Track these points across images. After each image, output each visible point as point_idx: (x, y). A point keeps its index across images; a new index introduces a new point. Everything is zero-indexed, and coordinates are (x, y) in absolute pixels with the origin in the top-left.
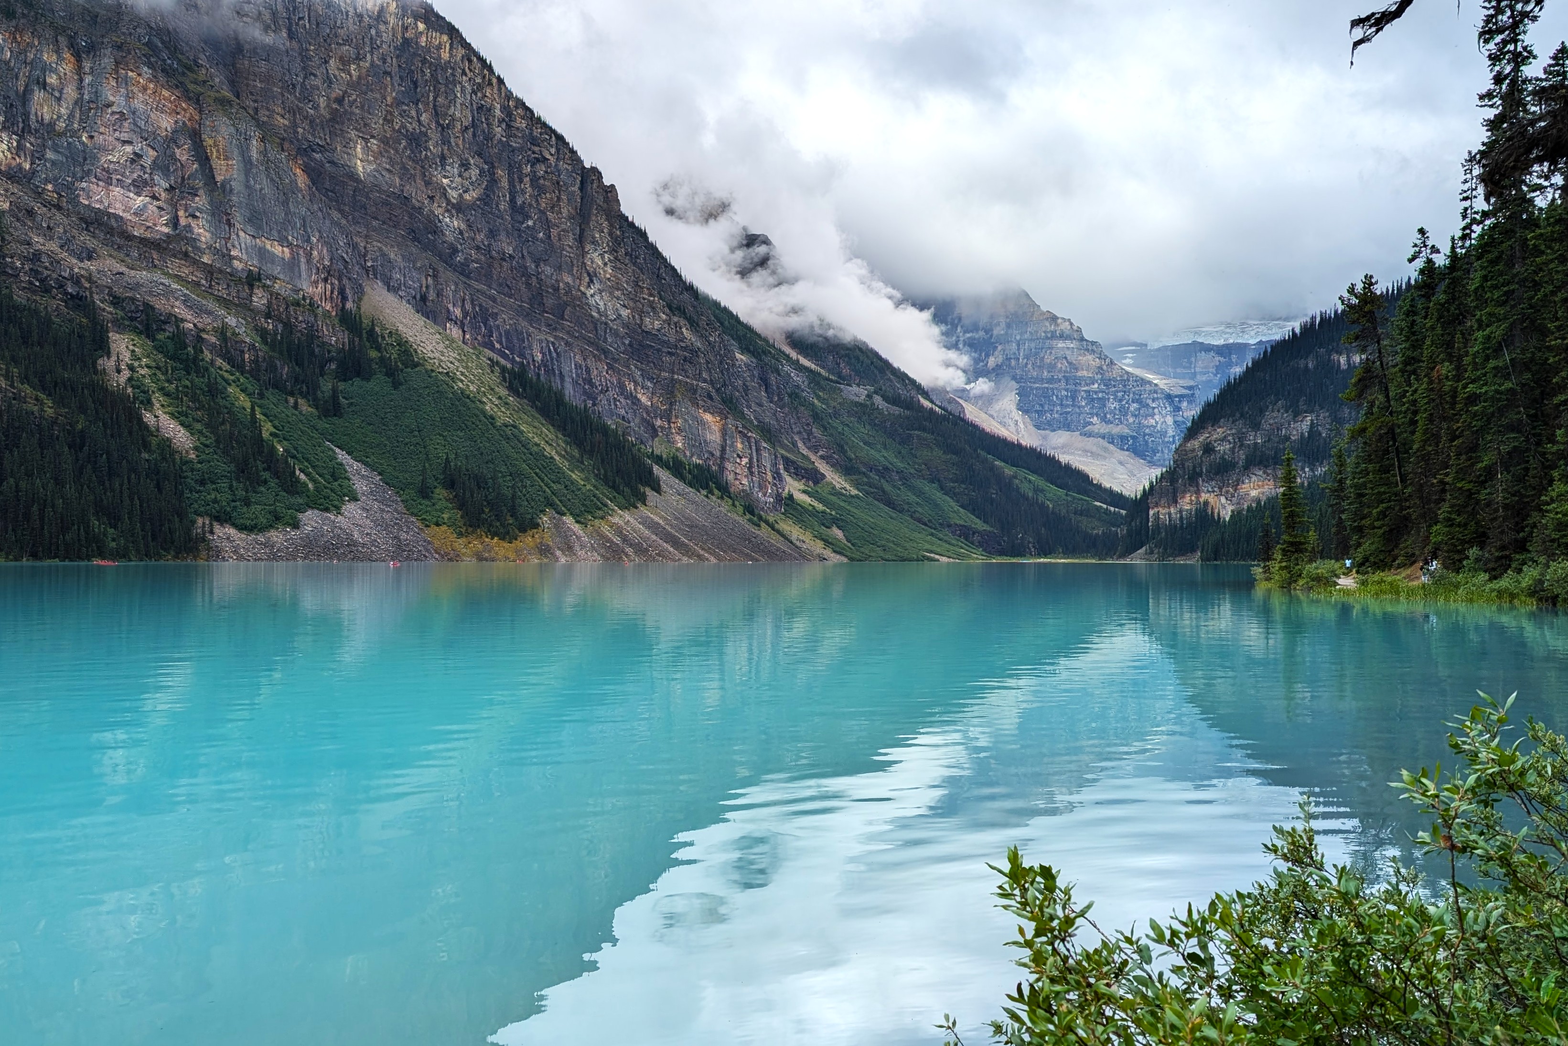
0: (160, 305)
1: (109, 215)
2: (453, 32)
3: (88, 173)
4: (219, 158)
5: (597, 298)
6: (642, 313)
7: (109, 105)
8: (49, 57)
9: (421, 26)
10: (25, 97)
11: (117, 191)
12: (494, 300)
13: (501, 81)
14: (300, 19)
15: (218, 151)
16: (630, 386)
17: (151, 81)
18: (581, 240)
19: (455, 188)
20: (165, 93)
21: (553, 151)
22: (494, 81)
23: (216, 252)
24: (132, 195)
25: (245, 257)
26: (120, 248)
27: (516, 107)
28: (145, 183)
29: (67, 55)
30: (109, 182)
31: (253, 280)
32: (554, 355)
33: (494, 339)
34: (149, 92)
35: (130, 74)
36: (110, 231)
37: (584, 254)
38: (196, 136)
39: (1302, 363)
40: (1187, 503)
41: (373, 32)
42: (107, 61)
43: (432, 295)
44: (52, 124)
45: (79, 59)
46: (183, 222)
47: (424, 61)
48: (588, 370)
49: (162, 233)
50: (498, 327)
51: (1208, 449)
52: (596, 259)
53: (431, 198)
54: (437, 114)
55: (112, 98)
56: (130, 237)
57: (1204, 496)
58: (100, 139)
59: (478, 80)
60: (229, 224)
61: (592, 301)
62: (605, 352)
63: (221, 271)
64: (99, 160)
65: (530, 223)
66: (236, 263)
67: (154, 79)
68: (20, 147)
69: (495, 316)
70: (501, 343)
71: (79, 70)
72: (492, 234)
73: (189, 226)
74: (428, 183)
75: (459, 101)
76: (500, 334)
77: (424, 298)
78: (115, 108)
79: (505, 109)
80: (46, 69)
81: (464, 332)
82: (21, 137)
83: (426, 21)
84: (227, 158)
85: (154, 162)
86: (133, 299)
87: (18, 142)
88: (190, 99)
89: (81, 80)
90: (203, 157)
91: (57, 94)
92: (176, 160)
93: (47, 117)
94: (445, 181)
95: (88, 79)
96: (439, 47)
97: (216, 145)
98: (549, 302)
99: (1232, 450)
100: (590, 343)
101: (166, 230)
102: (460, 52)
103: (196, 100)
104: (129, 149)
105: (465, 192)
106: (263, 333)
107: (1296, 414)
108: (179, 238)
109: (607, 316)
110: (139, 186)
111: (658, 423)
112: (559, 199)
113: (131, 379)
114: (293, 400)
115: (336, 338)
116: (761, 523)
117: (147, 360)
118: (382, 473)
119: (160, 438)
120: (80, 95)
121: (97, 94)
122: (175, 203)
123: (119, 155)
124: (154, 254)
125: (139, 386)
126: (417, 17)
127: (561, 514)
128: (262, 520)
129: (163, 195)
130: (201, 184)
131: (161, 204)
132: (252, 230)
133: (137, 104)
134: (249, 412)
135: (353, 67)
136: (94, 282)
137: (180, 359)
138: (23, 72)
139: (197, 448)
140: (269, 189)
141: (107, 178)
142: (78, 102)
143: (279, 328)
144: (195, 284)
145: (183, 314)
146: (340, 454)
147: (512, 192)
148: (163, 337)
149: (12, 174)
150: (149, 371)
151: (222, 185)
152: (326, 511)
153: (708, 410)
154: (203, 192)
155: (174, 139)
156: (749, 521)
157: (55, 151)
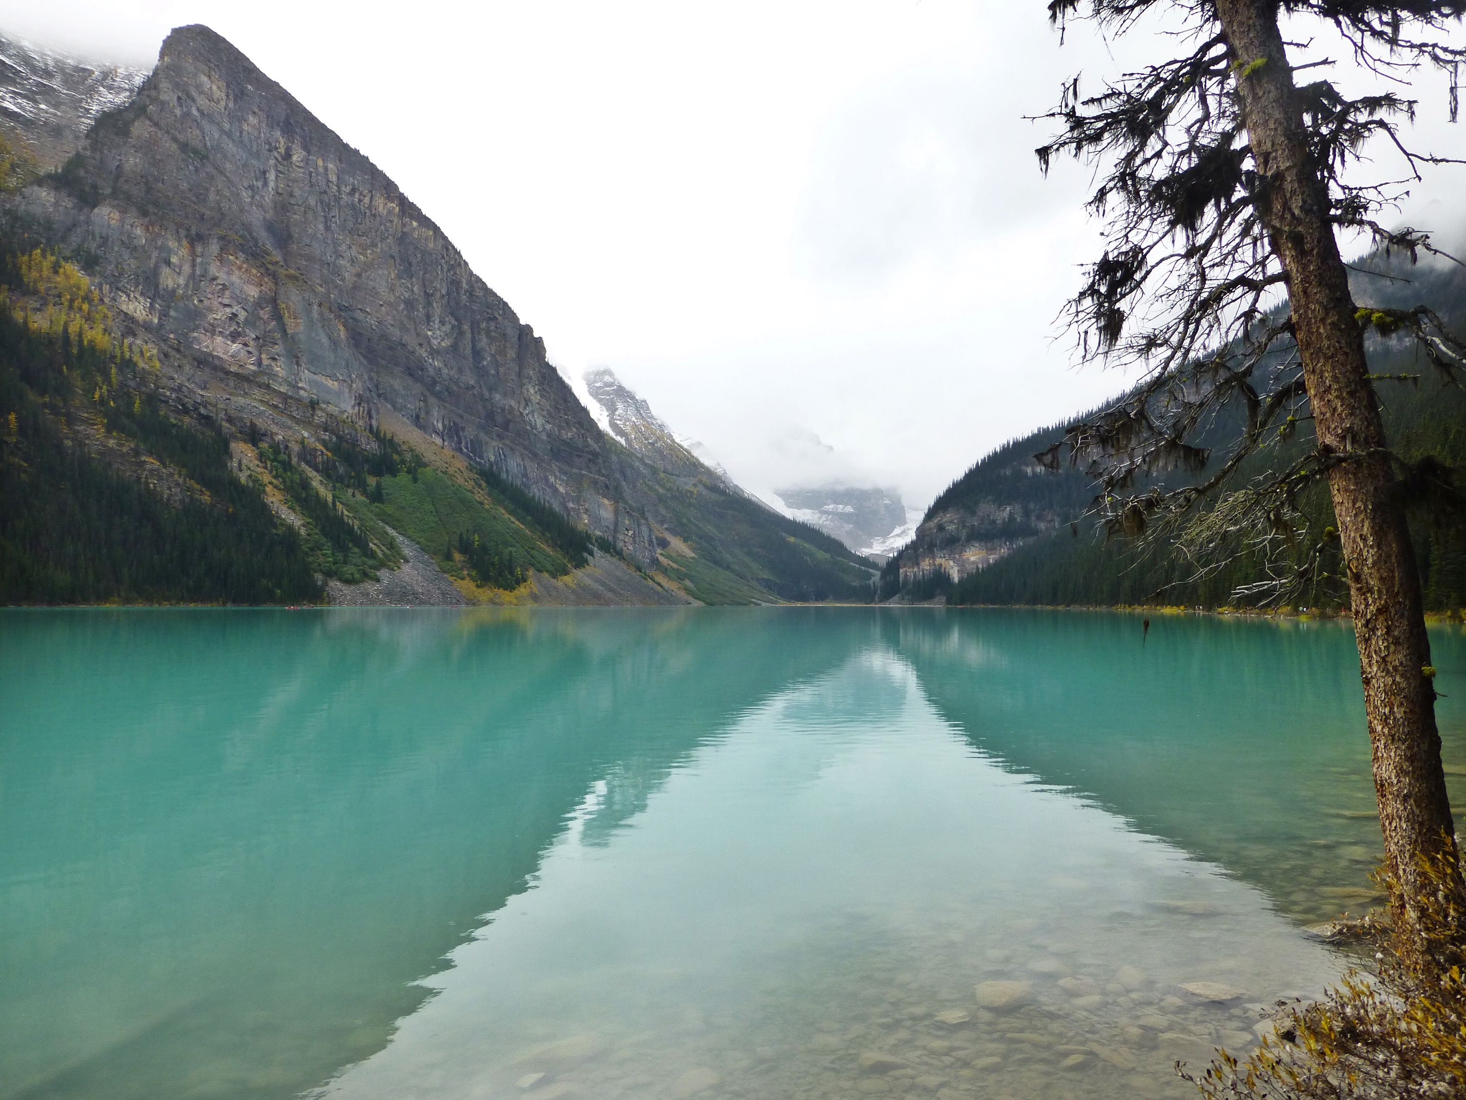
0: (259, 422)
1: (213, 357)
2: (436, 229)
3: (197, 327)
4: (290, 318)
5: (530, 417)
6: (560, 428)
7: (215, 279)
8: (172, 244)
9: (415, 224)
10: (156, 273)
11: (219, 339)
12: (461, 417)
13: (466, 263)
14: (333, 217)
15: (289, 312)
16: (552, 479)
17: (244, 262)
18: (519, 374)
19: (436, 338)
20: (254, 271)
21: (501, 312)
22: (462, 263)
23: (289, 384)
24: (229, 342)
25: (308, 388)
26: (221, 380)
27: (477, 282)
28: (239, 334)
29: (185, 243)
30: (213, 333)
31: (313, 405)
32: (503, 457)
33: (463, 445)
34: (243, 270)
35: (231, 257)
36: (215, 368)
37: (522, 385)
38: (274, 302)
39: (1002, 472)
40: (926, 565)
41: (383, 227)
42: (214, 248)
43: (423, 415)
44: (174, 291)
45: (192, 245)
46: (265, 362)
47: (416, 248)
48: (525, 468)
49: (250, 369)
50: (466, 438)
51: (941, 528)
52: (531, 391)
53: (421, 345)
54: (424, 286)
55: (217, 274)
56: (228, 373)
57: (938, 561)
58: (206, 303)
59: (452, 262)
60: (298, 364)
61: (527, 419)
62: (535, 455)
63: (291, 398)
64: (206, 317)
65: (485, 363)
66: (302, 392)
67: (247, 260)
68: (152, 306)
69: (463, 429)
70: (467, 448)
71: (193, 254)
72: (460, 370)
73: (270, 365)
74: (418, 335)
75: (440, 277)
76: (467, 443)
77: (418, 417)
78: (219, 281)
79: (469, 282)
80: (169, 251)
81: (444, 440)
82: (153, 300)
83: (417, 220)
84: (296, 318)
85: (246, 319)
86: (241, 419)
87: (151, 304)
88: (269, 275)
89: (194, 260)
90: (277, 316)
91: (178, 270)
92: (260, 318)
93: (170, 286)
94: (429, 333)
95: (199, 260)
96: (426, 239)
97: (288, 308)
98: (499, 419)
99: (957, 528)
100: (525, 448)
101: (253, 368)
102: (440, 242)
103: (274, 276)
104: (228, 310)
105: (442, 340)
106: (324, 443)
107: (1000, 506)
108: (262, 373)
109: (536, 429)
110: (234, 336)
111: (571, 505)
112: (505, 347)
113: (250, 476)
114: (350, 491)
115: (370, 446)
116: (646, 577)
117: (257, 462)
118: (418, 543)
119: (279, 517)
120: (194, 271)
121: (206, 271)
122: (260, 349)
123: (221, 315)
124: (246, 385)
125: (256, 481)
126: (412, 217)
127: (540, 571)
128: (357, 576)
129: (252, 343)
130: (278, 335)
131: (250, 349)
132: (313, 369)
133: (235, 279)
134: (330, 499)
135: (369, 252)
136: (215, 406)
137: (279, 462)
138: (155, 254)
139: (304, 526)
140: (325, 340)
141: (212, 330)
142: (192, 276)
143: (334, 439)
144: (276, 407)
145: (275, 429)
146: (390, 530)
147: (473, 340)
148: (264, 445)
149: (147, 327)
150: (259, 470)
151: (292, 337)
152: (393, 570)
153: (605, 496)
154: (279, 342)
155: (259, 304)
156: (640, 576)
157: (176, 311)
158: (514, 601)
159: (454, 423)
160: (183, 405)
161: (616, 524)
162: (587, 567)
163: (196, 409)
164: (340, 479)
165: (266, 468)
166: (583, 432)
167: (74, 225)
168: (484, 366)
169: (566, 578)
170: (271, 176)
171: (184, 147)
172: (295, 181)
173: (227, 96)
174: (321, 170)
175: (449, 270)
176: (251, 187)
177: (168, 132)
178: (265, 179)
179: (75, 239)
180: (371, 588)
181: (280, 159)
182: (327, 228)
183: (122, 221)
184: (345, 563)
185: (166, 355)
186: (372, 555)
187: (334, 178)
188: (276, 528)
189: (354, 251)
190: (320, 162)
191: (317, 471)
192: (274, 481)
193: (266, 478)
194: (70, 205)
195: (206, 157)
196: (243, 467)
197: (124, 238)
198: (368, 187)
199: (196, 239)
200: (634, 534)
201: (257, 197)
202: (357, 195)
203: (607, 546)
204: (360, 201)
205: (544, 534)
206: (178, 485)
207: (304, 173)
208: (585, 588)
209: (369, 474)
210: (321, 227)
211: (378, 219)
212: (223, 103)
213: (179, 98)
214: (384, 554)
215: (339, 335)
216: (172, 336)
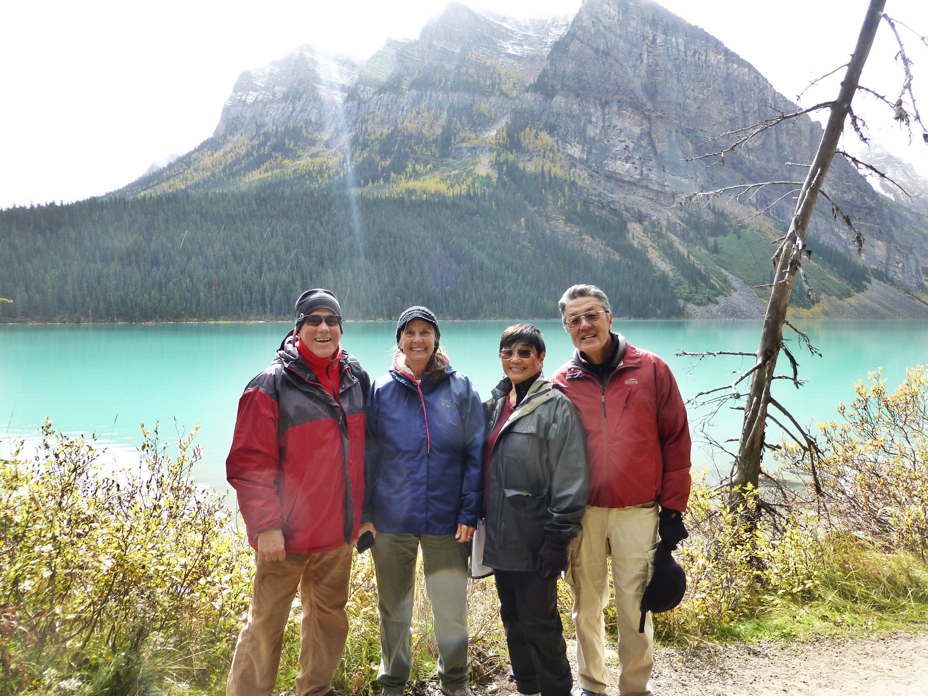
0: (643, 210)
1: (616, 173)
2: (750, 66)
3: (607, 157)
4: (659, 143)
6: (843, 192)
7: (616, 126)
8: (592, 110)
9: (735, 66)
10: (584, 129)
11: (619, 162)
12: (769, 192)
13: (771, 86)
14: (682, 73)
15: (658, 140)
17: (631, 113)
20: (637, 118)
22: (769, 86)
23: (659, 184)
24: (624, 164)
25: (670, 185)
26: (621, 187)
27: (779, 97)
28: (630, 158)
29: (599, 108)
31: (674, 194)
33: (770, 211)
34: (631, 118)
35: (624, 112)
36: (617, 180)
38: (649, 134)
41: (714, 73)
42: (615, 108)
44: (594, 138)
45: (603, 108)
46: (645, 172)
47: (737, 82)
49: (636, 178)
54: (743, 107)
55: (617, 124)
56: (624, 182)
58: (611, 142)
59: (761, 87)
60: (664, 171)
63: (660, 192)
64: (611, 150)
65: (786, 153)
66: (667, 188)
67: (633, 112)
68: (583, 149)
69: (770, 200)
70: (773, 213)
71: (604, 114)
72: (768, 161)
73: (648, 174)
75: (753, 99)
76: (773, 209)
78: (618, 128)
79: (774, 98)
80: (591, 115)
81: (757, 209)
82: (583, 145)
83: (737, 63)
84: (662, 142)
85: (634, 148)
86: (633, 209)
88: (646, 118)
89: (604, 118)
90: (651, 143)
91: (596, 125)
92: (641, 146)
95: (607, 117)
97: (657, 137)
101: (638, 177)
102: (753, 75)
103: (649, 118)
104: (623, 144)
106: (681, 219)
108: (643, 179)
110: (627, 159)
112: (800, 139)
113: (639, 242)
114: (698, 247)
115: (709, 217)
116: (914, 297)
117: (643, 234)
118: (742, 279)
119: (657, 267)
120: (604, 124)
121: (611, 123)
122: (642, 165)
123: (620, 147)
124: (634, 188)
125: (642, 245)
126: (733, 62)
127: (830, 295)
128: (704, 301)
129: (637, 162)
130: (652, 155)
131: (636, 166)
132: (673, 173)
133: (627, 124)
134: (686, 254)
135: (705, 91)
136: (618, 202)
137: (655, 232)
138: (583, 118)
139: (671, 271)
140: (680, 153)
141: (615, 158)
142: (603, 127)
143: (687, 215)
144: (651, 199)
145: (652, 213)
146: (723, 271)
147: (777, 139)
148: (646, 223)
149: (581, 161)
150: (644, 238)
151: (661, 155)
152: (726, 296)
153: (879, 239)
154: (653, 159)
155: (640, 138)
156: (909, 297)
157: (596, 149)
158: (811, 316)
159: (764, 197)
160: (602, 204)
161: (888, 259)
162: (866, 291)
163: (609, 205)
164: (691, 241)
165: (647, 237)
166: (861, 193)
167: (544, 111)
168: (785, 155)
169: (849, 300)
170: (645, 56)
171: (597, 51)
172: (659, 56)
173: (619, 13)
174: (674, 44)
175: (759, 93)
176: (634, 66)
177: (588, 45)
178: (641, 59)
179: (544, 118)
180: (713, 308)
181: (649, 44)
182: (679, 81)
183: (567, 103)
184: (696, 292)
185: (592, 176)
186: (713, 287)
187: (682, 48)
188: (655, 272)
189: (696, 93)
190: (674, 40)
191: (677, 236)
192: (653, 244)
193: (648, 243)
194: (541, 99)
195: (608, 54)
196: (635, 237)
197: (568, 112)
198: (704, 48)
199: (605, 104)
200: (903, 266)
201: (637, 71)
202: (697, 56)
203: (881, 276)
204: (699, 58)
205: (832, 269)
206: (601, 250)
207: (664, 49)
208: (865, 307)
209: (708, 235)
210: (675, 81)
211: (711, 68)
212: (616, 18)
213: (593, 22)
214: (721, 287)
215: (688, 149)
216: (594, 164)
